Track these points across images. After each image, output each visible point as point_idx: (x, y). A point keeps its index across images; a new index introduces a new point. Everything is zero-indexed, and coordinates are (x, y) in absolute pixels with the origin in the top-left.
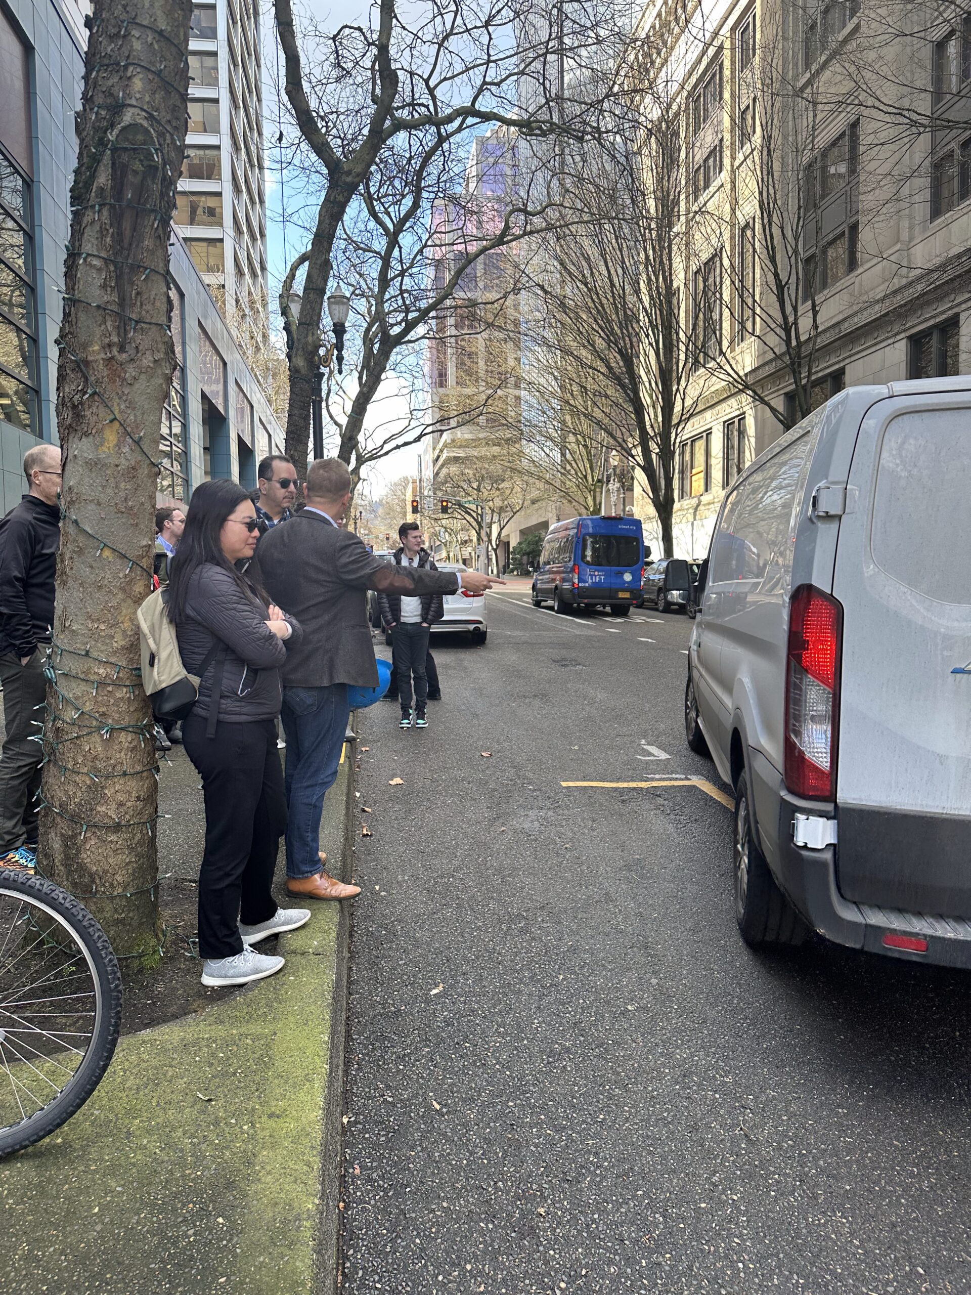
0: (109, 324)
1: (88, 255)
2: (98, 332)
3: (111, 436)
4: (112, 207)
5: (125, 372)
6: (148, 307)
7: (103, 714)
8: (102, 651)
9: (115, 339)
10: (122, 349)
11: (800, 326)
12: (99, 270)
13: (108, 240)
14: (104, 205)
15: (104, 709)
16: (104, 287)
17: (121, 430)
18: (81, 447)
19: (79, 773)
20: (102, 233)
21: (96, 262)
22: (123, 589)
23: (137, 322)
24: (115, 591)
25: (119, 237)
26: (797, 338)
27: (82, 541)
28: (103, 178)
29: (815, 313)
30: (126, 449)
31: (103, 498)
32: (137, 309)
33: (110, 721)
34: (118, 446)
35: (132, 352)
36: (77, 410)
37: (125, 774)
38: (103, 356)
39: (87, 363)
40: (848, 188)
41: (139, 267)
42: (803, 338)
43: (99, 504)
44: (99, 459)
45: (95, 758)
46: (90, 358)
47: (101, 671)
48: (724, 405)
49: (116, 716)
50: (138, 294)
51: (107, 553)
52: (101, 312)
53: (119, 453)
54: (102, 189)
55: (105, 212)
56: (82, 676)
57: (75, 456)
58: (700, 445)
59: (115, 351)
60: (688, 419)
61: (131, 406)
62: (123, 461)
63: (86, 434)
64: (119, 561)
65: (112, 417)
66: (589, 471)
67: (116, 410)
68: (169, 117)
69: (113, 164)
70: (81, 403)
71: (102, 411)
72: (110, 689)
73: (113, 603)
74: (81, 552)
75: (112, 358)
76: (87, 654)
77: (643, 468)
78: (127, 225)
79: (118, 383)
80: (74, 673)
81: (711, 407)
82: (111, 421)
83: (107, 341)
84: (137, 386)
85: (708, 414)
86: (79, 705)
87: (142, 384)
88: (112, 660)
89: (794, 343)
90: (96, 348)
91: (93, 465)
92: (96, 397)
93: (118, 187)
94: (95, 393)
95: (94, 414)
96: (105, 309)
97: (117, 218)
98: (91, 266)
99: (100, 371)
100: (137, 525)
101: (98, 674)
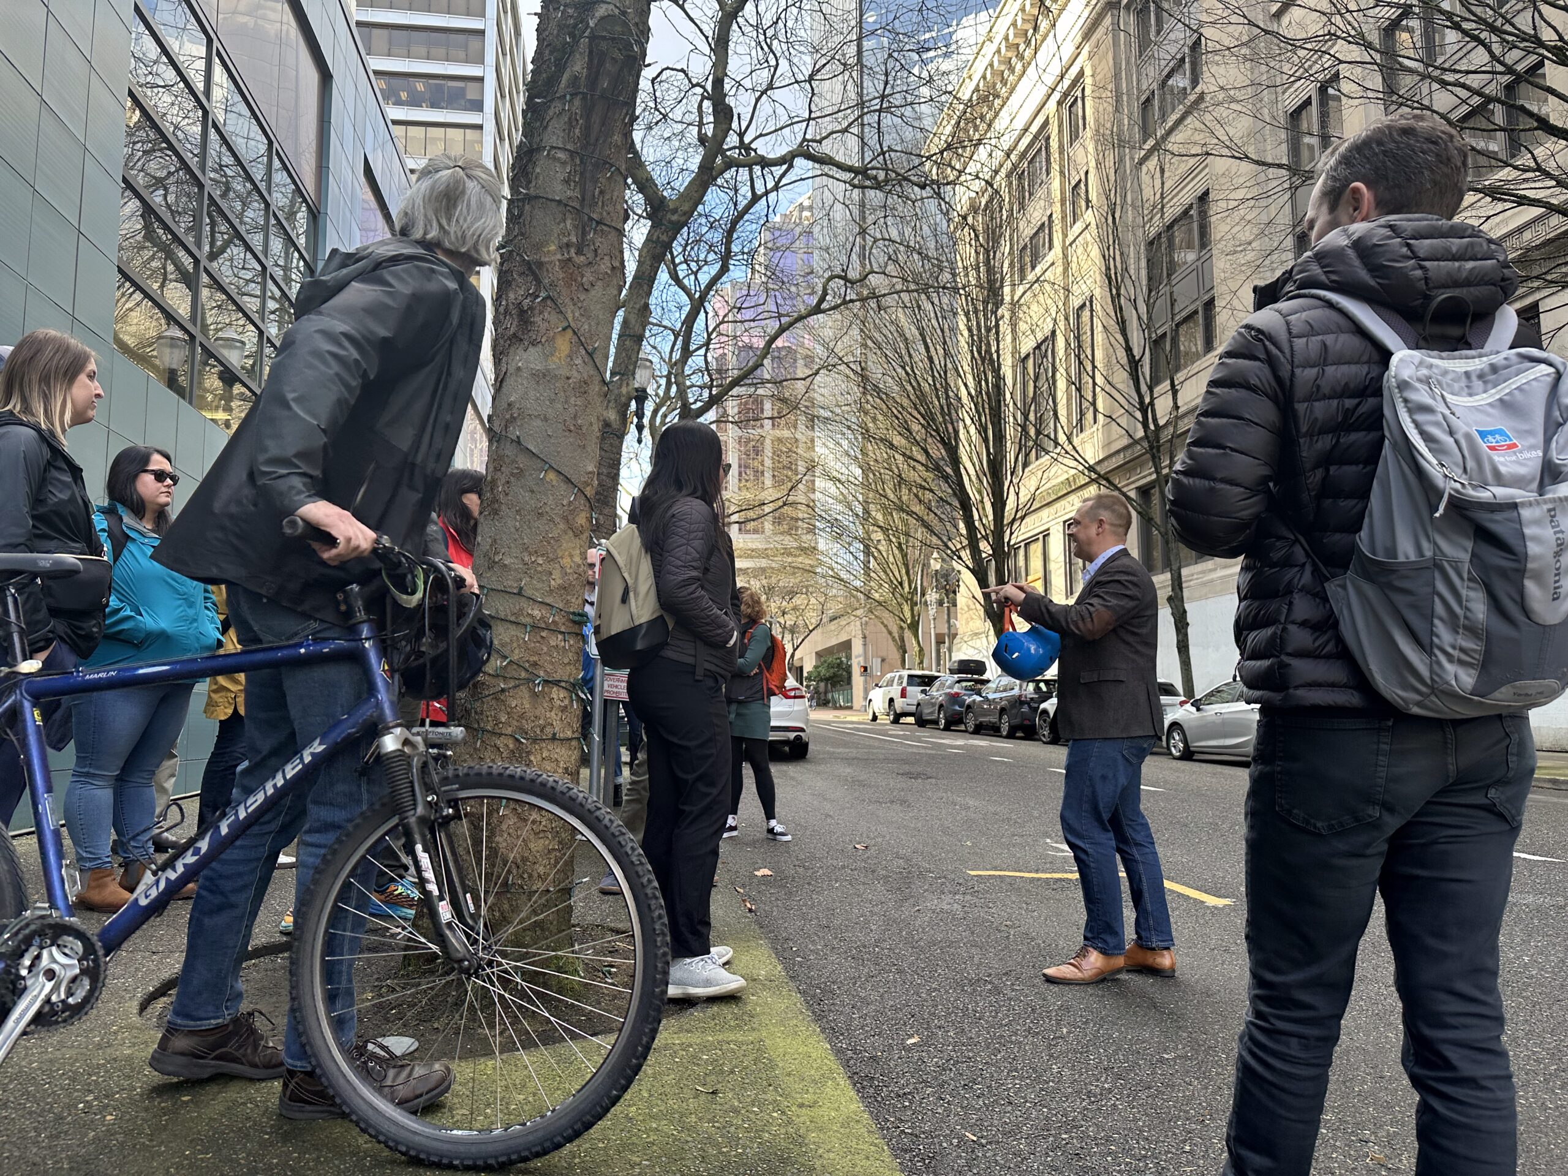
0: (569, 222)
1: (552, 147)
2: (556, 230)
3: (563, 344)
4: (584, 98)
5: (583, 276)
6: (610, 208)
7: (535, 664)
8: (537, 590)
9: (574, 240)
10: (579, 252)
11: (1157, 407)
12: (564, 163)
13: (577, 131)
14: (576, 94)
15: (535, 658)
16: (567, 182)
17: (575, 339)
18: (526, 359)
19: (501, 735)
20: (571, 124)
21: (561, 155)
22: (566, 519)
23: (598, 223)
24: (557, 520)
25: (587, 129)
26: (1155, 420)
27: (523, 461)
28: (578, 66)
29: (1175, 392)
30: (578, 361)
31: (551, 413)
32: (599, 210)
33: (542, 673)
34: (570, 356)
35: (590, 255)
36: (524, 316)
37: (554, 738)
38: (559, 257)
39: (540, 264)
40: (1199, 263)
41: (606, 163)
42: (1161, 422)
43: (546, 419)
44: (548, 370)
45: (522, 716)
46: (545, 259)
47: (536, 613)
48: (1063, 503)
49: (549, 668)
50: (601, 192)
51: (552, 476)
52: (561, 208)
53: (571, 365)
54: (576, 77)
55: (577, 102)
56: (513, 619)
57: (519, 369)
58: (1036, 549)
59: (573, 251)
60: (1023, 518)
61: (586, 313)
62: (575, 374)
63: (534, 343)
64: (563, 486)
65: (566, 324)
66: (905, 578)
67: (570, 316)
68: (637, 20)
69: (591, 52)
70: (531, 308)
71: (554, 318)
72: (544, 634)
73: (555, 534)
74: (520, 474)
75: (570, 259)
76: (520, 594)
77: (972, 571)
78: (596, 119)
79: (574, 288)
80: (502, 615)
81: (1048, 504)
82: (564, 329)
83: (565, 240)
84: (593, 293)
85: (1045, 513)
86: (506, 652)
87: (597, 292)
88: (549, 600)
89: (1152, 427)
90: (553, 248)
91: (542, 377)
92: (549, 302)
93: (593, 79)
94: (548, 297)
95: (545, 321)
96: (566, 205)
97: (588, 111)
98: (555, 159)
99: (556, 273)
100: (584, 447)
101: (532, 616)
